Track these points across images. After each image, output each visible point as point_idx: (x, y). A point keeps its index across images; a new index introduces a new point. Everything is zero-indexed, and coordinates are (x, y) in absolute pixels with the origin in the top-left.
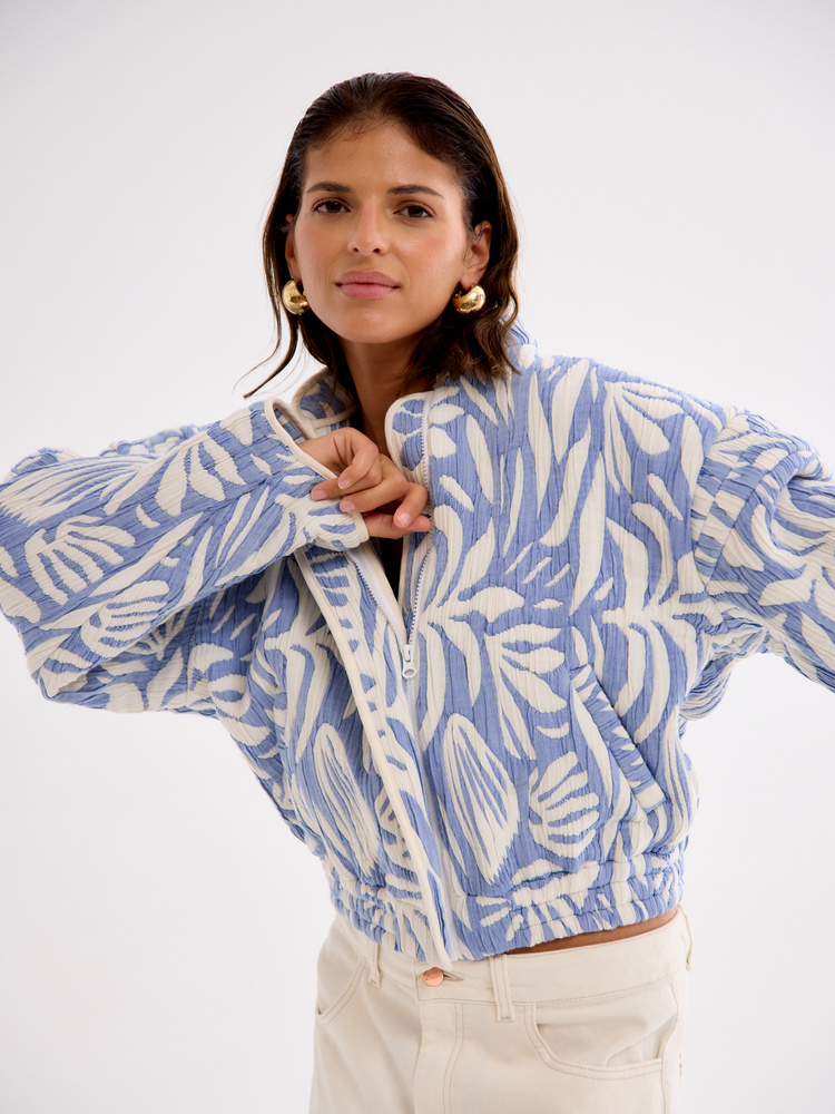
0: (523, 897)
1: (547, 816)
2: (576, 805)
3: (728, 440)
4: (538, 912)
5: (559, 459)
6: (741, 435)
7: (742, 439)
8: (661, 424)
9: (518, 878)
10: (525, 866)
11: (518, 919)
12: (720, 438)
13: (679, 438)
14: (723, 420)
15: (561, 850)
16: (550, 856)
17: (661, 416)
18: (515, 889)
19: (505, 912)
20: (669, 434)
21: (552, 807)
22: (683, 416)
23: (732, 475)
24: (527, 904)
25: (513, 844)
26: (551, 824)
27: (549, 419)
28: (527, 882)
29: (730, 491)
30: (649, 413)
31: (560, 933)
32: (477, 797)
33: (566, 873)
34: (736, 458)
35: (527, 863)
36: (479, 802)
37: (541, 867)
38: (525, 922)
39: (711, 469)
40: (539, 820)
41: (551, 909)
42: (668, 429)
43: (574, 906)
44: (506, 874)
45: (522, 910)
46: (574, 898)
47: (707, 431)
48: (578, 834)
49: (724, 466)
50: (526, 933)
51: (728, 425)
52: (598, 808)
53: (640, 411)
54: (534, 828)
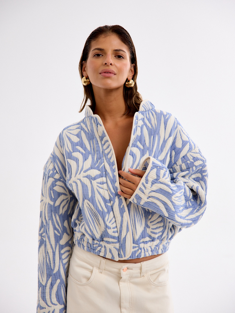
0: (142, 245)
1: (151, 227)
2: (159, 225)
3: (193, 153)
4: (144, 250)
5: (166, 139)
6: (196, 153)
7: (196, 154)
8: (183, 141)
9: (141, 241)
10: (144, 238)
11: (140, 251)
12: (192, 151)
13: (184, 147)
14: (195, 148)
15: (153, 235)
16: (150, 237)
17: (184, 140)
18: (140, 243)
19: (137, 248)
20: (183, 145)
21: (153, 225)
22: (188, 142)
23: (188, 162)
24: (142, 247)
25: (142, 232)
26: (152, 229)
27: (165, 129)
28: (143, 242)
29: (186, 165)
30: (182, 137)
31: (147, 255)
32: (137, 219)
33: (152, 241)
34: (192, 158)
35: (145, 237)
36: (137, 220)
37: (147, 239)
38: (141, 252)
39: (186, 157)
40: (149, 227)
41: (147, 249)
42: (183, 144)
43: (152, 249)
44: (139, 239)
45: (141, 249)
46: (152, 247)
47: (190, 149)
48: (158, 232)
49: (189, 159)
50: (140, 254)
51: (195, 149)
52: (163, 226)
53: (181, 136)
54: (148, 229)
